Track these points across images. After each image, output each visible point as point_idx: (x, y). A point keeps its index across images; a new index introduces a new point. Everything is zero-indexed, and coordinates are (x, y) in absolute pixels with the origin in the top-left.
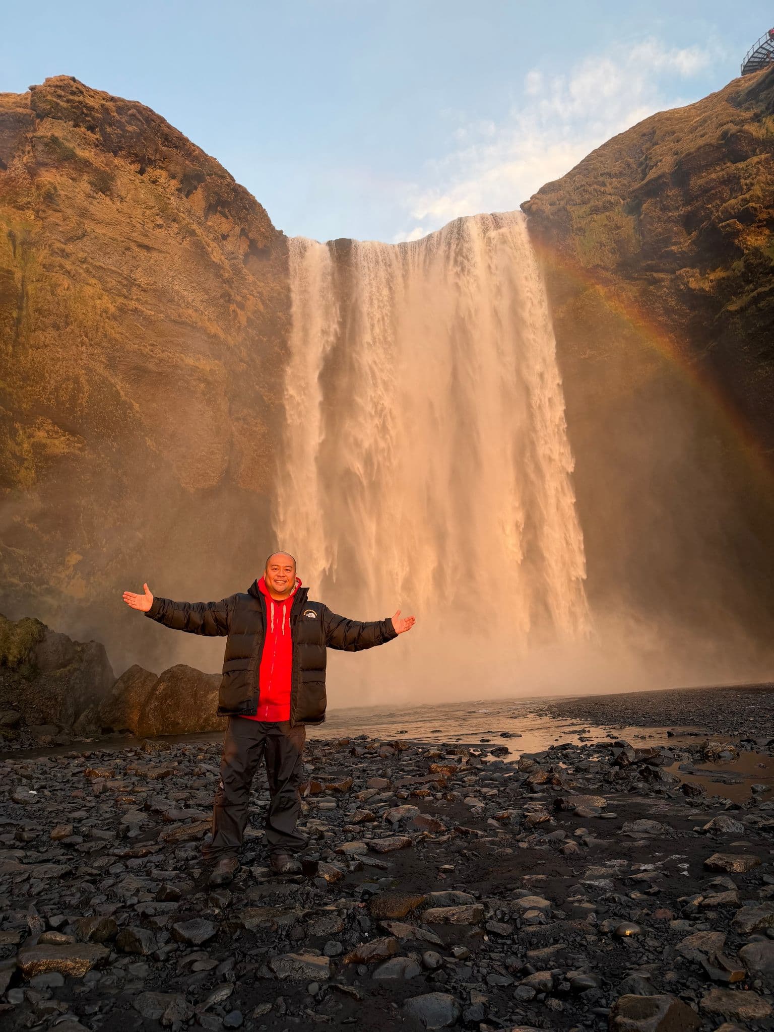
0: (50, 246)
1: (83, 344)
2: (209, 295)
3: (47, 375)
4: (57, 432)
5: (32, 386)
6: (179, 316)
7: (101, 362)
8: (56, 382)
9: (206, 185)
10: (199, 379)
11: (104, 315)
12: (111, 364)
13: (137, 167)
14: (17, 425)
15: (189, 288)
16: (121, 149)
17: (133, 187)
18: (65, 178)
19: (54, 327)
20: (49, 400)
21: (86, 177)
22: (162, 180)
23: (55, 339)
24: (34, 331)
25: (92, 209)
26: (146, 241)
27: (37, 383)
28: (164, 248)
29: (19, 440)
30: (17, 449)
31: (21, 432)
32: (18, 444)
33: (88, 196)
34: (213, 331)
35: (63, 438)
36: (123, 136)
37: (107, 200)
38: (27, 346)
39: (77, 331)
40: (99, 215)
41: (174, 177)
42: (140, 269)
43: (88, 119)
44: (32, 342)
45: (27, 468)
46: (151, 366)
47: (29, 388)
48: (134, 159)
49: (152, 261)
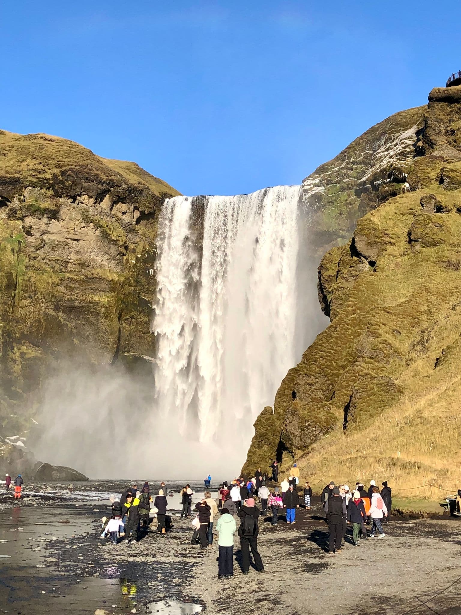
0: (29, 256)
1: (42, 302)
2: (110, 256)
3: (26, 320)
4: (30, 346)
5: (20, 325)
6: (92, 274)
7: (51, 308)
8: (31, 323)
9: (111, 193)
10: (101, 307)
11: (53, 285)
12: (57, 308)
13: (72, 200)
14: (14, 344)
15: (100, 255)
16: (63, 194)
17: (69, 212)
18: (36, 219)
19: (29, 298)
20: (27, 331)
21: (45, 216)
22: (85, 201)
23: (30, 303)
24: (21, 300)
25: (49, 229)
26: (76, 237)
27: (22, 324)
28: (85, 238)
29: (14, 352)
30: (14, 356)
31: (15, 348)
32: (14, 354)
33: (47, 224)
34: (111, 279)
35: (33, 349)
36: (63, 188)
37: (56, 222)
38: (19, 307)
39: (40, 297)
40: (52, 231)
41: (91, 197)
42: (73, 253)
43: (46, 185)
44: (20, 305)
45: (18, 365)
46: (76, 304)
47: (19, 327)
48: (69, 197)
49: (79, 246)
